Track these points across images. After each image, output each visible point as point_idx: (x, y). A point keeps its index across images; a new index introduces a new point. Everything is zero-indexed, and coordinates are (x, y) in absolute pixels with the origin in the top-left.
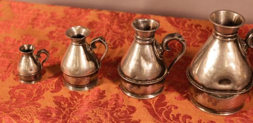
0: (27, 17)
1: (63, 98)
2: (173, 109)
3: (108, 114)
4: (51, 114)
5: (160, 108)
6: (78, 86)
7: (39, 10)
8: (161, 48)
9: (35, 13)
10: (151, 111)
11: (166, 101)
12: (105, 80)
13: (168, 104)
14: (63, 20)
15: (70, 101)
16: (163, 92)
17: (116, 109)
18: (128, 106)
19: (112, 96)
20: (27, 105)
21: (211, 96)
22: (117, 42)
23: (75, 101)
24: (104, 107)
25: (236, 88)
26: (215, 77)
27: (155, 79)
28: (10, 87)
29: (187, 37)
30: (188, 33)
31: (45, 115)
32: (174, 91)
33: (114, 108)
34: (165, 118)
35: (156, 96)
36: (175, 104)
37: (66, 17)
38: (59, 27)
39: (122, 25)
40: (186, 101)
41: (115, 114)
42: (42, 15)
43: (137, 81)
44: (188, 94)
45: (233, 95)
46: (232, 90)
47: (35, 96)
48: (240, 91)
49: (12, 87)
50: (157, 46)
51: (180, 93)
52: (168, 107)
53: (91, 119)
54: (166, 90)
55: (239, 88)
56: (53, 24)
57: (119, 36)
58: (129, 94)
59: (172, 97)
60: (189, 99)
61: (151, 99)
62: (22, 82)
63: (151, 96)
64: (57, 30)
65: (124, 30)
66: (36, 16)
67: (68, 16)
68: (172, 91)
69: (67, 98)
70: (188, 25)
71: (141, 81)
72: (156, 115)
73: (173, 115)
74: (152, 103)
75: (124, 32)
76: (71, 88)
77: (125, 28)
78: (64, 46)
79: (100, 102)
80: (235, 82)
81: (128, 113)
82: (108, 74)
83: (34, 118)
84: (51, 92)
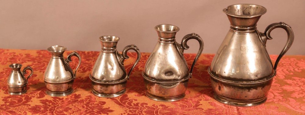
0: (5, 58)
1: (47, 100)
2: (133, 101)
3: (85, 105)
4: (40, 108)
5: (124, 101)
6: (58, 92)
7: (15, 53)
8: (122, 57)
9: (12, 54)
10: (117, 102)
11: (128, 97)
12: (80, 89)
13: (130, 99)
14: (38, 58)
15: (53, 102)
16: (126, 93)
17: (90, 103)
18: (99, 101)
19: (86, 97)
20: (19, 105)
21: (160, 86)
22: (86, 69)
23: (57, 102)
24: (81, 103)
25: (177, 77)
26: (162, 71)
27: (119, 80)
28: (2, 97)
29: (142, 63)
30: (143, 60)
31: (35, 109)
32: (134, 92)
33: (89, 103)
34: (128, 105)
35: (120, 95)
36: (135, 99)
37: (39, 56)
38: (35, 62)
39: (88, 58)
40: (144, 97)
41: (90, 106)
42: (18, 56)
43: (105, 81)
44: (145, 93)
45: (175, 84)
46: (174, 80)
47: (24, 100)
48: (180, 80)
49: (4, 97)
50: (119, 55)
51: (138, 93)
52: (130, 100)
53: (72, 109)
54: (128, 92)
55: (179, 78)
56: (29, 61)
57: (87, 65)
58: (100, 95)
59: (132, 95)
60: (146, 96)
61: (117, 97)
62: (12, 94)
63: (115, 96)
64: (33, 64)
65: (90, 61)
66: (13, 56)
67: (41, 56)
68: (132, 92)
69: (51, 100)
70: (143, 56)
71: (108, 81)
72: (121, 104)
73: (134, 104)
74: (117, 99)
75: (91, 62)
76: (52, 95)
77: (91, 60)
78: (42, 73)
79: (78, 100)
80: (176, 73)
81: (100, 105)
82: (81, 86)
83: (27, 111)
84: (36, 98)
